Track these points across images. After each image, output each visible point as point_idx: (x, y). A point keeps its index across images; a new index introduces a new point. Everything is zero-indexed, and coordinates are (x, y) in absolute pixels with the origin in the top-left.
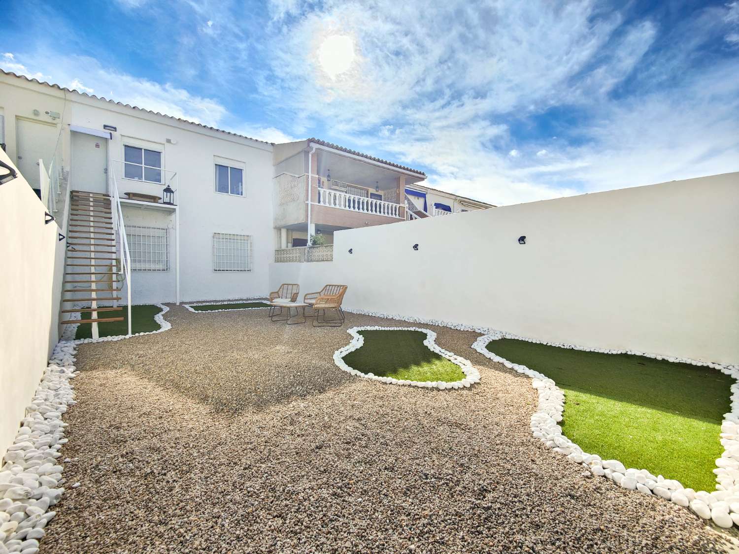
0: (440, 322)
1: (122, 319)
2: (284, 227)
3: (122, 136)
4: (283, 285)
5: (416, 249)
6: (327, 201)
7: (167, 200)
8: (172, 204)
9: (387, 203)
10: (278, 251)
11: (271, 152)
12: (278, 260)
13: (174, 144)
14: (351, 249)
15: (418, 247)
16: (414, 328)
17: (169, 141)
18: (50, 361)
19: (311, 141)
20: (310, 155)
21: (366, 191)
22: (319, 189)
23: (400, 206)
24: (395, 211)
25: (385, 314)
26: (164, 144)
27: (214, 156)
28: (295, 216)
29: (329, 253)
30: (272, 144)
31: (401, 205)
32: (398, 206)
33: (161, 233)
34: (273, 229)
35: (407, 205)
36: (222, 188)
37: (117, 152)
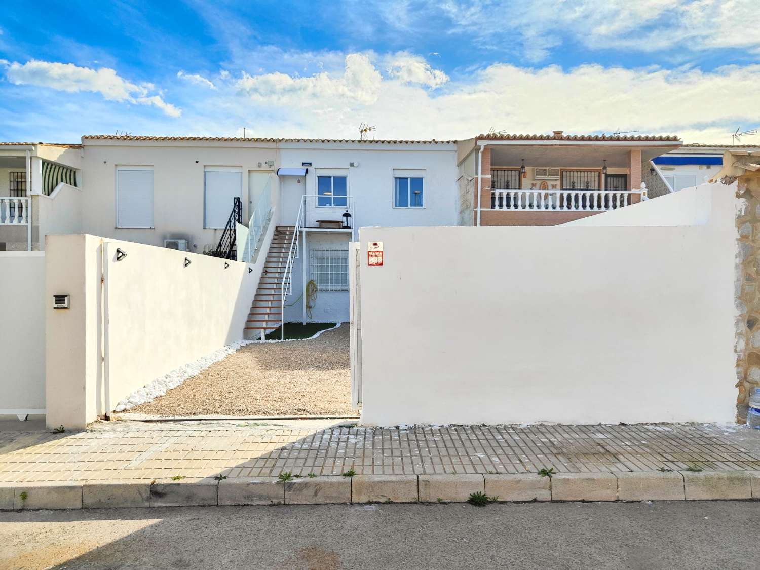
3: (315, 168)
7: (345, 224)
8: (350, 228)
11: (456, 151)
13: (356, 167)
17: (352, 165)
18: (226, 346)
20: (480, 155)
21: (597, 174)
22: (492, 191)
23: (629, 195)
26: (348, 169)
27: (394, 169)
30: (455, 142)
31: (633, 191)
32: (626, 193)
33: (341, 255)
35: (646, 191)
36: (401, 201)
37: (312, 184)
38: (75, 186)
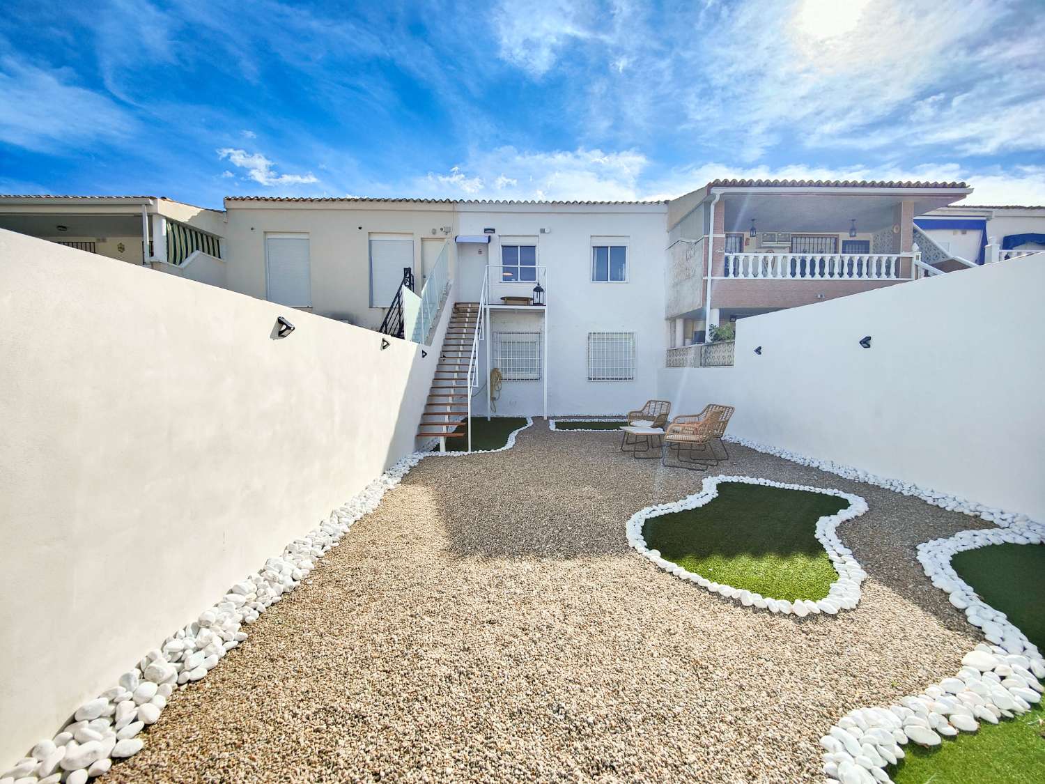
0: (906, 487)
1: (462, 435)
2: (680, 316)
3: (499, 236)
4: (650, 402)
5: (865, 345)
6: (750, 270)
7: (536, 301)
8: (542, 305)
9: (876, 257)
10: (672, 352)
11: (665, 213)
12: (671, 364)
13: (548, 233)
14: (760, 348)
15: (872, 342)
16: (836, 491)
17: (543, 231)
18: (386, 472)
19: (716, 184)
20: (712, 207)
21: (833, 240)
22: (726, 254)
24: (888, 267)
25: (808, 458)
26: (538, 236)
27: (591, 236)
28: (690, 301)
29: (727, 354)
30: (666, 202)
31: (903, 254)
32: (894, 257)
33: (534, 338)
34: (665, 322)
35: (919, 254)
36: (600, 276)
37: (496, 255)
38: (220, 257)
